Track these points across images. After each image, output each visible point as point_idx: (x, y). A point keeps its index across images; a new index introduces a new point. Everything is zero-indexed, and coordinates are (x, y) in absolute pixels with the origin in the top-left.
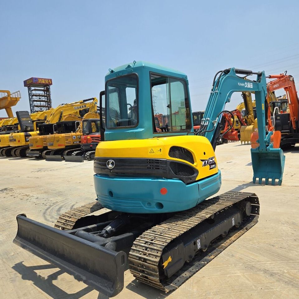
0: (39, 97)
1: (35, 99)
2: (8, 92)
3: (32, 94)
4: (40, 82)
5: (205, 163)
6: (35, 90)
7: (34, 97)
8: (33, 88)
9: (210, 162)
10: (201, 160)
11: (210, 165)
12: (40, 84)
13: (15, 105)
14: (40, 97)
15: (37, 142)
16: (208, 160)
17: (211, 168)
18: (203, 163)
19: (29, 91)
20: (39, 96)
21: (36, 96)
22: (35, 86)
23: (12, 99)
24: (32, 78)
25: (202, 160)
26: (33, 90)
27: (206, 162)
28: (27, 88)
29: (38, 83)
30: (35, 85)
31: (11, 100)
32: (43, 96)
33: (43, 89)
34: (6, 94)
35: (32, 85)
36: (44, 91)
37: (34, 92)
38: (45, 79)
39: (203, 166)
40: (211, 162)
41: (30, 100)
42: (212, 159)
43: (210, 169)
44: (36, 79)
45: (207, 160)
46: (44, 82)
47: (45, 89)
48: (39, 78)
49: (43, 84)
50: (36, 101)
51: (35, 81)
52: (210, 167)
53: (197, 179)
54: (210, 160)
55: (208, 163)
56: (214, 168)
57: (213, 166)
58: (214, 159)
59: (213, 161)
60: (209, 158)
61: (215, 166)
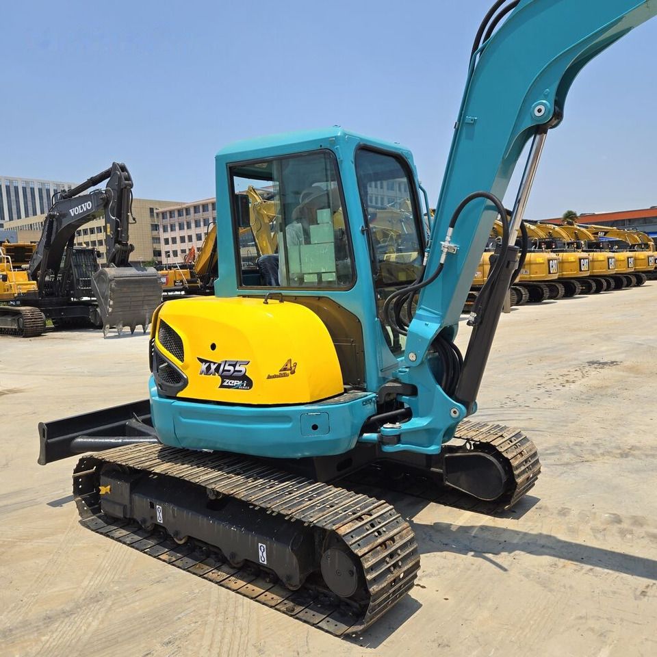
5: (209, 368)
9: (224, 370)
10: (199, 359)
11: (223, 378)
16: (220, 365)
17: (225, 384)
18: (204, 366)
25: (202, 361)
27: (213, 367)
39: (201, 374)
40: (229, 371)
42: (234, 366)
43: (222, 386)
45: (215, 363)
52: (223, 382)
53: (180, 395)
54: (227, 368)
55: (217, 370)
56: (238, 388)
57: (233, 381)
58: (242, 368)
59: (235, 371)
60: (226, 361)
61: (243, 385)
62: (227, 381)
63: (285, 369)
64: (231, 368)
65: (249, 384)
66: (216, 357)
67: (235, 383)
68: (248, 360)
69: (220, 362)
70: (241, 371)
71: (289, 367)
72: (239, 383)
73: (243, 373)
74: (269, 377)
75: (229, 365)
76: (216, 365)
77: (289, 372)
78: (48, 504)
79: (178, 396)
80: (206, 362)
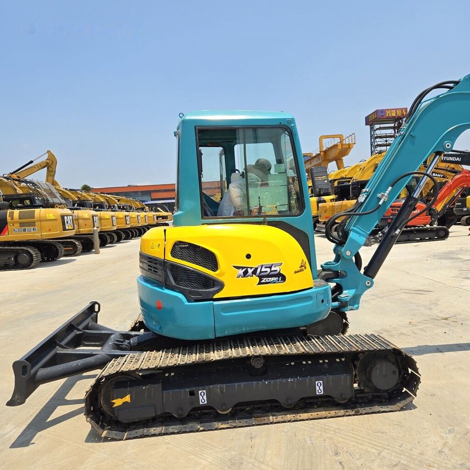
0: (385, 139)
1: (379, 143)
2: (340, 137)
3: (376, 136)
4: (389, 115)
5: (245, 273)
6: (380, 128)
7: (378, 140)
8: (377, 126)
9: (261, 272)
10: (234, 267)
11: (261, 277)
12: (388, 118)
13: (347, 155)
14: (387, 139)
15: (325, 211)
16: (256, 269)
17: (263, 281)
18: (241, 272)
19: (371, 131)
20: (386, 137)
21: (381, 137)
22: (380, 123)
23: (344, 147)
24: (376, 112)
25: (237, 267)
26: (377, 129)
27: (250, 271)
28: (369, 126)
29: (384, 117)
30: (380, 121)
31: (342, 147)
32: (391, 137)
33: (392, 125)
34: (337, 141)
35: (377, 121)
36: (394, 128)
37: (378, 132)
38: (396, 109)
40: (267, 271)
41: (371, 145)
42: (270, 268)
43: (260, 283)
44: (382, 111)
45: (251, 268)
46: (394, 115)
47: (396, 125)
48: (387, 110)
49: (393, 117)
50: (380, 145)
51: (381, 114)
52: (261, 280)
53: (216, 296)
54: (263, 269)
55: (254, 272)
56: (275, 283)
57: (270, 279)
58: (277, 268)
59: (271, 271)
60: (262, 266)
61: (278, 280)
62: (265, 279)
63: (302, 266)
64: (268, 270)
65: (284, 278)
66: (252, 263)
67: (272, 279)
68: (281, 262)
69: (256, 267)
70: (276, 271)
71: (303, 265)
72: (275, 279)
73: (278, 272)
74: (296, 272)
75: (265, 268)
76: (253, 269)
77: (303, 268)
78: (10, 448)
79: (214, 297)
80: (243, 268)
